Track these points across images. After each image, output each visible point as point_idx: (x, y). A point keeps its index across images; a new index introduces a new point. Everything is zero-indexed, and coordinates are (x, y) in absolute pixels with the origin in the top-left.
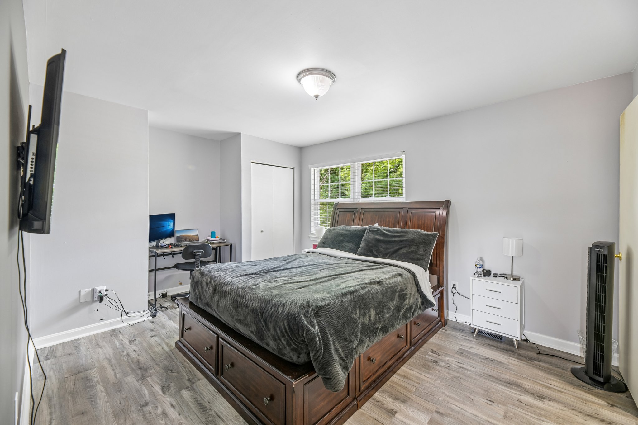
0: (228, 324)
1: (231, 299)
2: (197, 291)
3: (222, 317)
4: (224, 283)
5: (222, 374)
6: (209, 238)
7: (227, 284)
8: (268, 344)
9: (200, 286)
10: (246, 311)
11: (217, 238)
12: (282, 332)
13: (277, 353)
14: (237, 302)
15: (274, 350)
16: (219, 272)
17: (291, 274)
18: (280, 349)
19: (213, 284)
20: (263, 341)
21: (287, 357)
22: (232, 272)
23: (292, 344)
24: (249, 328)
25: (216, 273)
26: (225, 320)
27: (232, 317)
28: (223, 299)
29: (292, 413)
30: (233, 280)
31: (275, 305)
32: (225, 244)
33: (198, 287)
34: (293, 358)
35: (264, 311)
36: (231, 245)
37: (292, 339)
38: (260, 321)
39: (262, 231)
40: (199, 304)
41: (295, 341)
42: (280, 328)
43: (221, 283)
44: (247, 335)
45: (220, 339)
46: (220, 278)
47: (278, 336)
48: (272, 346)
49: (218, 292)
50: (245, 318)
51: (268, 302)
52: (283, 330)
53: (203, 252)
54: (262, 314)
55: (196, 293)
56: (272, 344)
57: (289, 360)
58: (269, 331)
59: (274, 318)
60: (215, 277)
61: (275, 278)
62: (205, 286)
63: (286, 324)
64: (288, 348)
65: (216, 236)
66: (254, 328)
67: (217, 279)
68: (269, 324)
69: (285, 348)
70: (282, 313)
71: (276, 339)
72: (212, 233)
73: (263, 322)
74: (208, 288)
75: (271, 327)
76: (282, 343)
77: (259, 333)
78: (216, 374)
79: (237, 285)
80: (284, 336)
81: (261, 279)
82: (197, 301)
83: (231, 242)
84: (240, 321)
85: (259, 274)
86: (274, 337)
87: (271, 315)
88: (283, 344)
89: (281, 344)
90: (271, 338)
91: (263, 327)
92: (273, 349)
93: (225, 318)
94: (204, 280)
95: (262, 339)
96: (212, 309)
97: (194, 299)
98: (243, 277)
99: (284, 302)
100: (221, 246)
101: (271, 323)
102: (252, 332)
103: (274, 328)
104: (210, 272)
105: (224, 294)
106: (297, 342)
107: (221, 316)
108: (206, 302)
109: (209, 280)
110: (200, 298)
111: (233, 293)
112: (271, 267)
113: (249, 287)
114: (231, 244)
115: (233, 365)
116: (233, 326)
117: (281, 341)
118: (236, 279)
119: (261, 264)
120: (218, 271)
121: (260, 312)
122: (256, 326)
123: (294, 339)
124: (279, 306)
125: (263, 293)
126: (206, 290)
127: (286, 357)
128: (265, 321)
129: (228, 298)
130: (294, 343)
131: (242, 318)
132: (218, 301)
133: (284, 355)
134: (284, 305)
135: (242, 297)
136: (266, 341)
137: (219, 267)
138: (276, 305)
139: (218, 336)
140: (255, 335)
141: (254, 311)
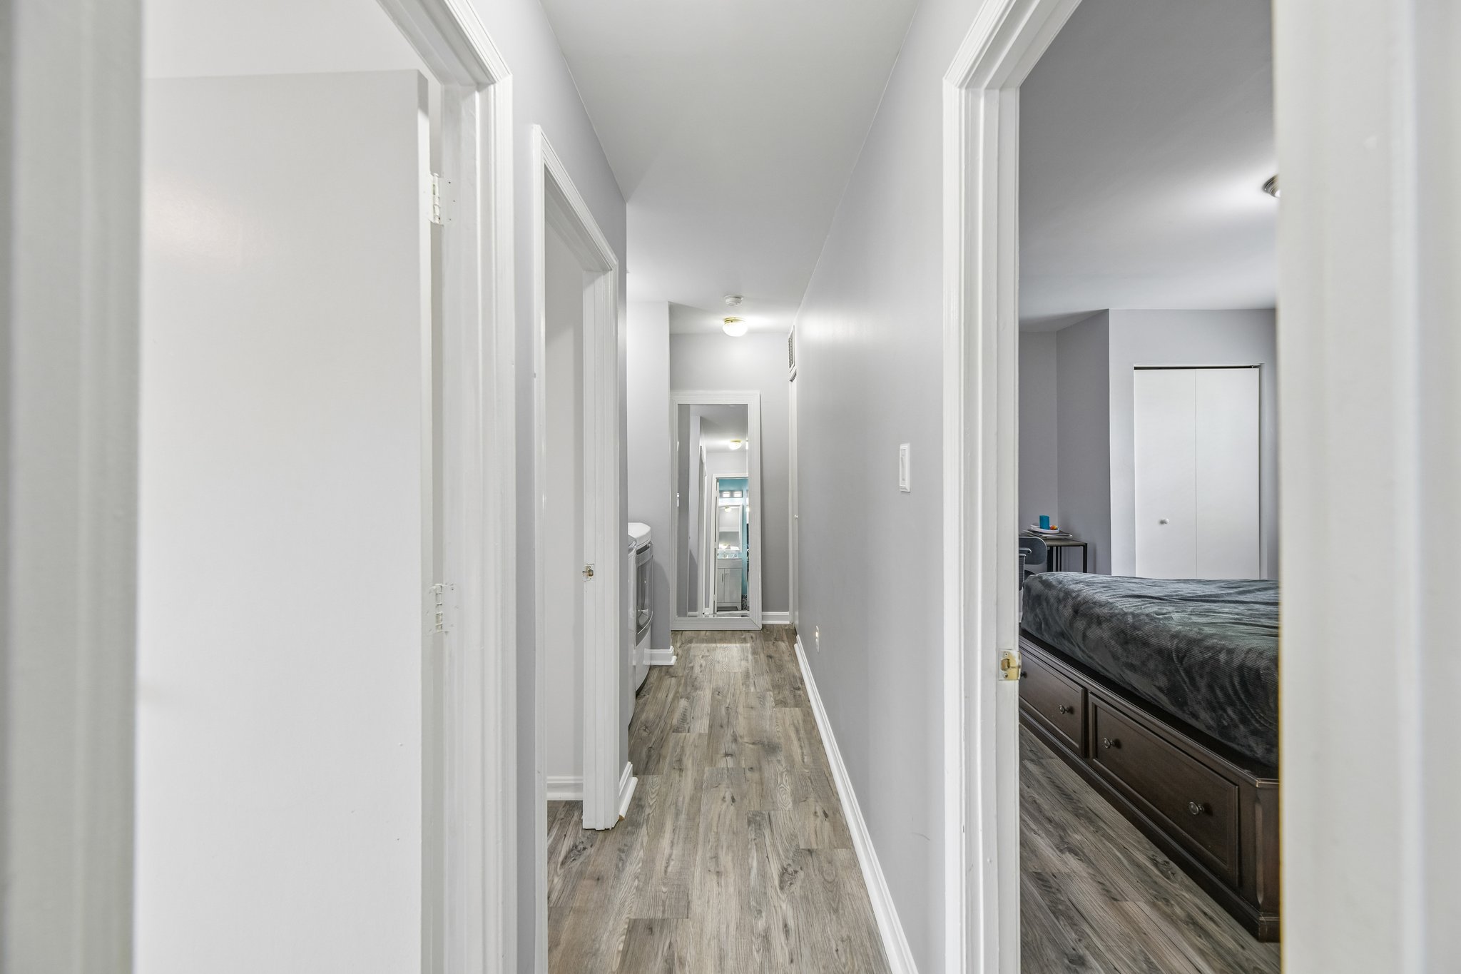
0: (1107, 671)
1: (1111, 629)
2: (1038, 611)
3: (1095, 657)
4: (1095, 603)
5: (1096, 756)
6: (1037, 528)
7: (1102, 605)
8: (1195, 716)
9: (1045, 604)
10: (1145, 652)
11: (1053, 529)
12: (1227, 695)
13: (1218, 735)
14: (1126, 635)
15: (1209, 727)
16: (1078, 585)
17: (1250, 612)
18: (1224, 727)
19: (1070, 602)
20: (1185, 708)
21: (1241, 745)
22: (1106, 589)
23: (1254, 722)
24: (1153, 680)
25: (1074, 586)
26: (1100, 663)
27: (1115, 657)
28: (1094, 626)
29: (1255, 841)
30: (1111, 601)
31: (1208, 648)
32: (1071, 543)
33: (1040, 604)
34: (1255, 749)
35: (1185, 656)
36: (1085, 546)
37: (1253, 712)
38: (1177, 671)
39: (1163, 522)
40: (1045, 634)
41: (1261, 717)
42: (1223, 688)
43: (1087, 602)
44: (1149, 695)
45: (1090, 695)
46: (1084, 594)
47: (1218, 703)
48: (1205, 720)
49: (1084, 615)
50: (1144, 663)
51: (1192, 642)
52: (1231, 692)
53: (1029, 552)
54: (1181, 660)
55: (1036, 615)
56: (1205, 715)
57: (1248, 753)
58: (1198, 690)
59: (1208, 669)
60: (1074, 591)
61: (1208, 612)
62: (1056, 605)
63: (1236, 684)
64: (1241, 727)
65: (1050, 526)
66: (1163, 681)
67: (1078, 596)
68: (1198, 678)
69: (1236, 726)
70: (1227, 663)
71: (1213, 707)
72: (1041, 518)
73: (1183, 674)
74: (1061, 607)
75: (1202, 684)
76: (1228, 715)
77: (1173, 691)
78: (1085, 754)
79: (1122, 609)
80: (1232, 704)
81: (1174, 608)
82: (1039, 629)
83: (1084, 539)
84: (1132, 667)
85: (1167, 600)
86: (1209, 703)
87: (1203, 664)
88: (1232, 719)
89: (1226, 717)
90: (1204, 705)
91: (1185, 683)
92: (1206, 726)
93: (1100, 661)
94: (1051, 594)
95: (1182, 704)
96: (1072, 643)
97: (1033, 626)
98: (1130, 599)
99: (1232, 646)
100: (1061, 547)
101: (1202, 677)
102: (1160, 689)
103: (1210, 687)
104: (1060, 582)
105: (1099, 620)
106: (1266, 721)
107: (1092, 655)
108: (1058, 629)
109: (1062, 595)
110: (1047, 624)
111: (1114, 620)
112: (1194, 593)
113: (1147, 615)
114: (1086, 544)
115: (1117, 744)
116: (1118, 676)
117: (1225, 711)
118: (1117, 599)
119: (1169, 587)
120: (1077, 583)
121: (1178, 656)
122: (1169, 680)
123: (1257, 713)
124: (1220, 652)
125: (1180, 627)
126: (1058, 610)
127: (1238, 744)
128: (1188, 672)
129: (1105, 626)
130: (1256, 720)
131: (1135, 662)
132: (1085, 629)
133: (1234, 739)
134: (1230, 652)
135: (1135, 628)
136: (1191, 709)
137: (1077, 578)
138: (1216, 650)
139: (1085, 691)
140: (1166, 695)
141: (1161, 651)
